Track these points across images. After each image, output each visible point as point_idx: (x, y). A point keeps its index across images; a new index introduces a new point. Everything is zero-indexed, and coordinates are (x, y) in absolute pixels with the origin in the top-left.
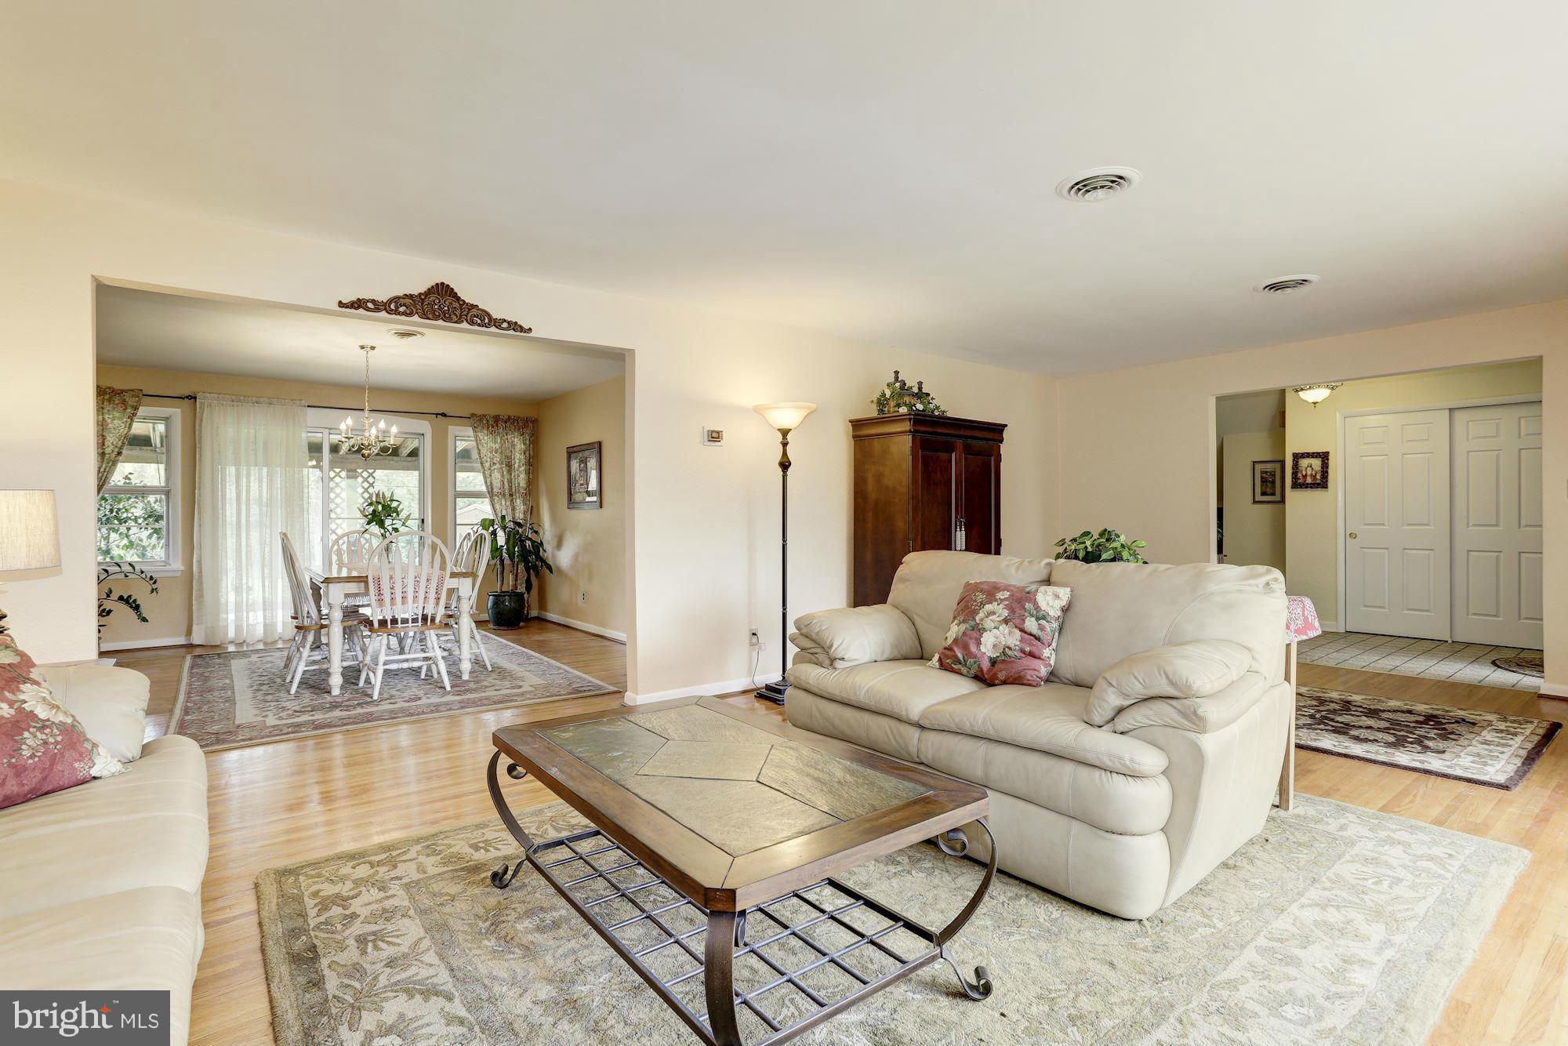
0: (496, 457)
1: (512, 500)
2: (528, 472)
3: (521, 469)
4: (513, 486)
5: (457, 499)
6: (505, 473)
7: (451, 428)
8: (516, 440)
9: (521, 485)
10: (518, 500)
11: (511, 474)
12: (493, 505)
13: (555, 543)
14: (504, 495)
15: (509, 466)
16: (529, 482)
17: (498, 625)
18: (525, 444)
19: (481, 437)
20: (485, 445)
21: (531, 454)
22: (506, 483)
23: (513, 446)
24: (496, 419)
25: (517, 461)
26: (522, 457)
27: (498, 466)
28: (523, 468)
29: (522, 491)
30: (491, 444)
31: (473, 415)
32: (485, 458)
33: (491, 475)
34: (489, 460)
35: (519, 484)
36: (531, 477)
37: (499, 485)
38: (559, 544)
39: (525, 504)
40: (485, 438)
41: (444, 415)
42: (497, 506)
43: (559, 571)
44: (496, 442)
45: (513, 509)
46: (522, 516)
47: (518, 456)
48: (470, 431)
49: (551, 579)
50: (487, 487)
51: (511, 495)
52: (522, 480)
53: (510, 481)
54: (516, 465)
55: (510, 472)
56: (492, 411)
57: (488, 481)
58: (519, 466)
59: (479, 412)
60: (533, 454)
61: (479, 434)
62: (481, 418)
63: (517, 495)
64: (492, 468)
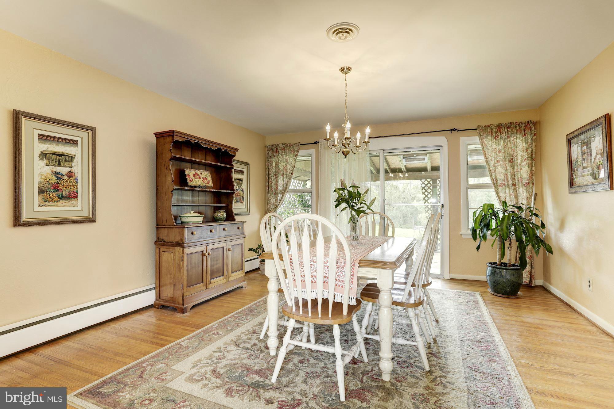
0: (500, 156)
1: (515, 189)
2: (531, 166)
3: (523, 164)
4: (516, 178)
5: (469, 190)
6: (508, 168)
7: (462, 139)
8: (518, 140)
9: (524, 176)
10: (521, 189)
11: (513, 168)
12: (497, 194)
13: (557, 225)
14: (508, 185)
15: (512, 161)
16: (532, 174)
17: (495, 292)
18: (526, 143)
19: (486, 143)
20: (490, 148)
21: (534, 151)
22: (509, 177)
23: (516, 146)
24: (500, 127)
25: (520, 158)
26: (525, 154)
27: (501, 163)
28: (525, 163)
29: (525, 181)
30: (495, 146)
31: (479, 127)
32: (490, 158)
33: (495, 171)
34: (493, 159)
35: (521, 176)
36: (534, 169)
37: (502, 178)
38: (562, 226)
39: (528, 192)
40: (489, 142)
41: (455, 130)
42: (501, 194)
43: (562, 251)
44: (499, 144)
45: (517, 196)
46: (525, 202)
47: (520, 153)
48: (477, 139)
49: (555, 258)
50: (492, 180)
51: (514, 185)
52: (524, 172)
53: (513, 175)
54: (519, 161)
55: (512, 166)
56: (495, 122)
57: (493, 175)
58: (522, 162)
59: (484, 124)
60: (536, 150)
61: (485, 140)
62: (486, 128)
63: (520, 185)
64: (496, 165)
